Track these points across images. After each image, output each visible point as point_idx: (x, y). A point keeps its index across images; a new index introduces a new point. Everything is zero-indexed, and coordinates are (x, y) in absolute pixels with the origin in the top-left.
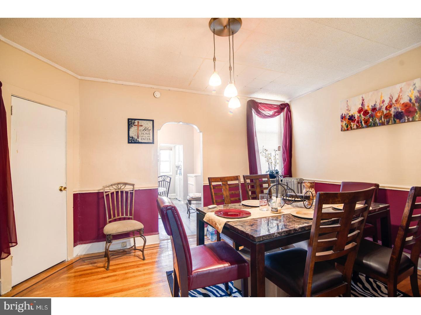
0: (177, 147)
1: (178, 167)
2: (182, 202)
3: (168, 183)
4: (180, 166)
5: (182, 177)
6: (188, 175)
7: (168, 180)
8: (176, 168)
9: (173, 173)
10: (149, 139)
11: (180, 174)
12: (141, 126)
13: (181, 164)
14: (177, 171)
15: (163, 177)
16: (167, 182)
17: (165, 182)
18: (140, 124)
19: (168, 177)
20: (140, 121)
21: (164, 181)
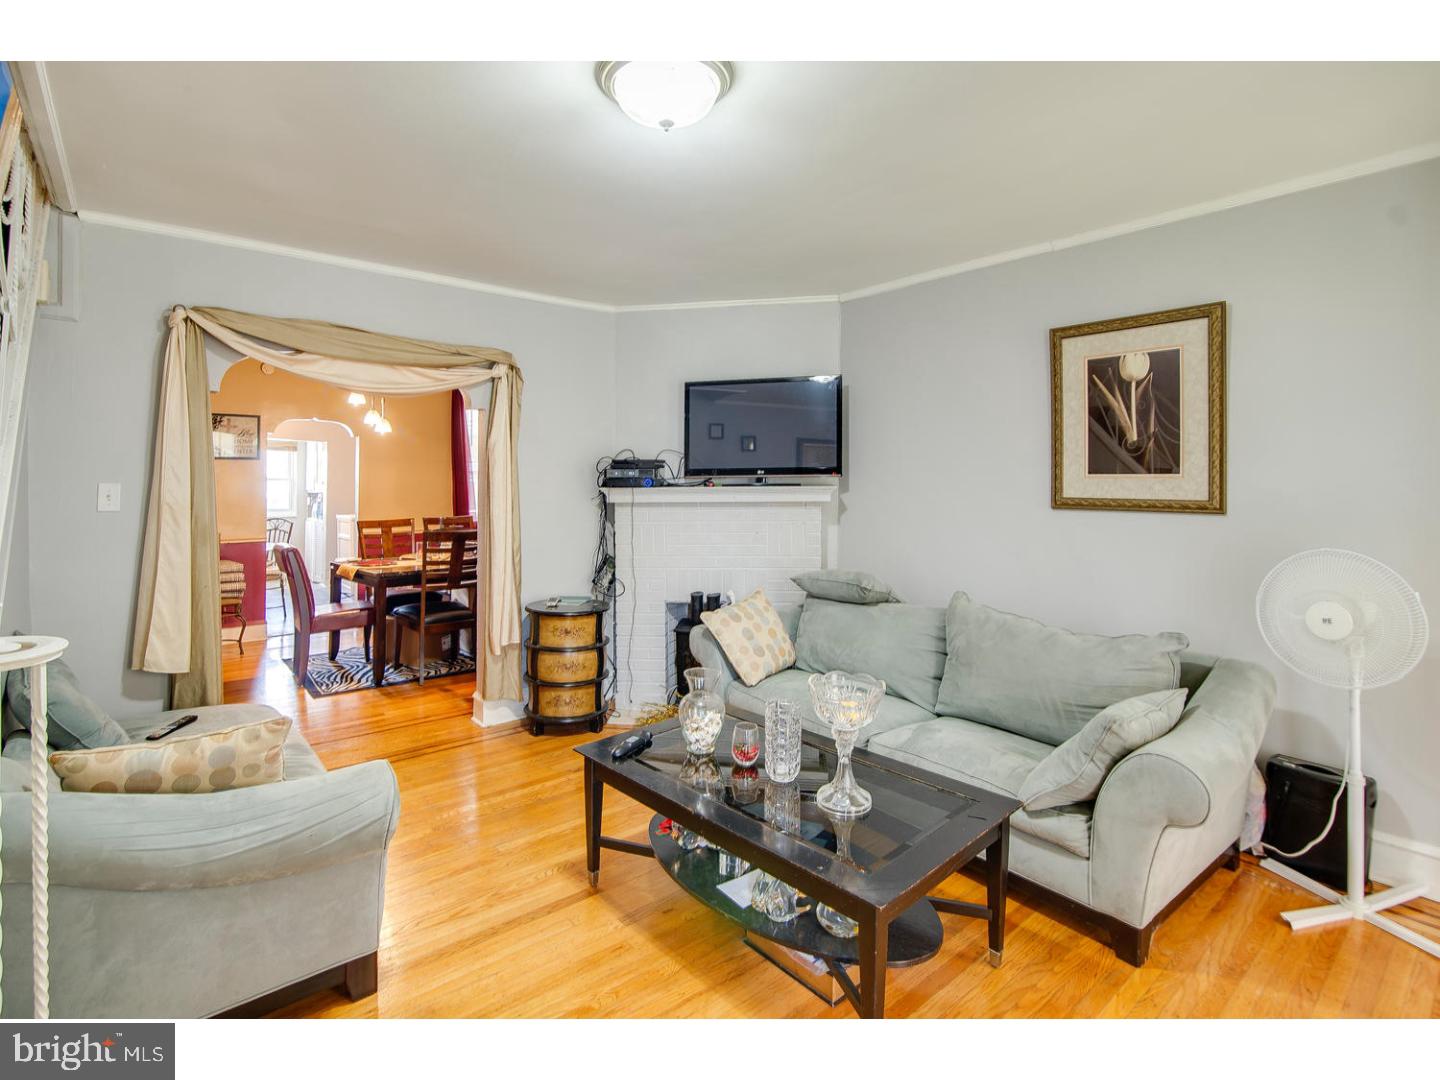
0: (311, 445)
1: (314, 496)
2: (323, 585)
3: (287, 535)
4: (319, 495)
5: (322, 522)
6: (338, 516)
7: (286, 527)
8: (308, 499)
9: (298, 513)
10: (251, 451)
11: (319, 514)
12: (235, 427)
13: (322, 488)
14: (310, 507)
15: (275, 521)
16: (282, 533)
17: (278, 532)
18: (232, 424)
19: (285, 521)
20: (232, 418)
21: (276, 529)
